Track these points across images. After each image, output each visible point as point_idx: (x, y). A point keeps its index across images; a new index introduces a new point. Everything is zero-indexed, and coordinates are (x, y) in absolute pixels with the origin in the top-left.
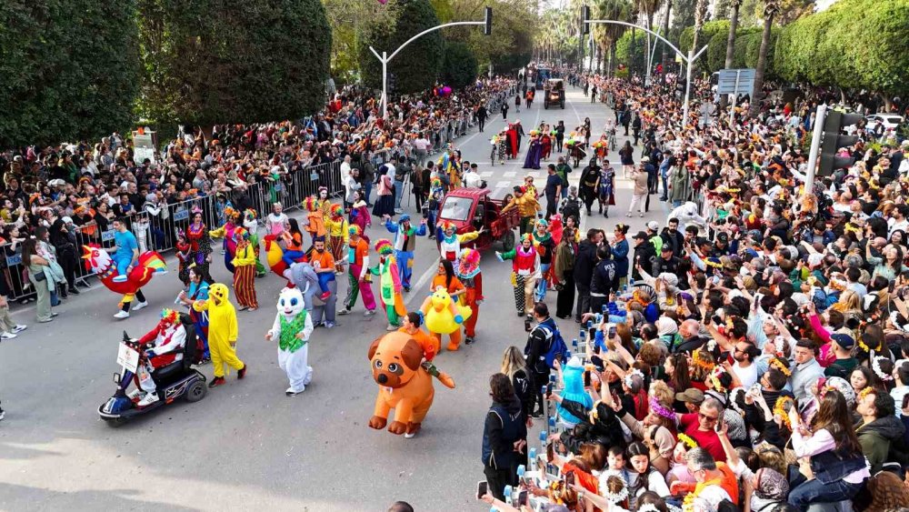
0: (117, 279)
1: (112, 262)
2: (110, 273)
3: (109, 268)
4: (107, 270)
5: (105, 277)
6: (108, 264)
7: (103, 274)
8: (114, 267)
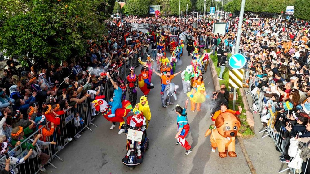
0: (110, 116)
1: (109, 107)
2: (108, 112)
3: (107, 110)
4: (107, 111)
5: (105, 114)
6: (107, 108)
7: (104, 113)
8: (110, 109)
